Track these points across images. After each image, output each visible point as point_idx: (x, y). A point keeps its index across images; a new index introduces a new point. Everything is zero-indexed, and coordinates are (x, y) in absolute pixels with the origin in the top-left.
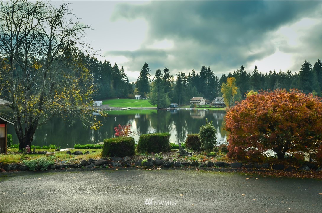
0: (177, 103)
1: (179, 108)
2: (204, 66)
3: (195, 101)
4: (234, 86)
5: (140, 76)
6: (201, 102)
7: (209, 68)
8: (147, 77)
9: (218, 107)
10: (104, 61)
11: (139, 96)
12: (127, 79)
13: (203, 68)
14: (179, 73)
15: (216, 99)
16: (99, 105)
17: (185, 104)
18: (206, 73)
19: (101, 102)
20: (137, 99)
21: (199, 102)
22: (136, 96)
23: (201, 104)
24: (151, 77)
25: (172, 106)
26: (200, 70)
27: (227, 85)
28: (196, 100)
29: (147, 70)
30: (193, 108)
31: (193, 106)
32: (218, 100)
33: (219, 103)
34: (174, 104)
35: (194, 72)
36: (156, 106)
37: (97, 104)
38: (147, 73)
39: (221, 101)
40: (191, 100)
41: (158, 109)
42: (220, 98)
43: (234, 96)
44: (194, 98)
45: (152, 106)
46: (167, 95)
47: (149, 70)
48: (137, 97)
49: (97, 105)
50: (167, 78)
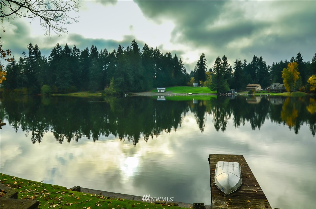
0: (235, 89)
1: (236, 94)
2: (256, 56)
3: (251, 88)
4: (296, 71)
5: (196, 66)
6: (257, 88)
7: (261, 58)
8: (204, 66)
9: (277, 93)
10: (166, 52)
11: (197, 84)
12: (185, 69)
13: (255, 58)
14: (237, 60)
15: (273, 85)
16: (163, 91)
17: (242, 90)
18: (258, 62)
19: (165, 89)
20: (195, 86)
21: (255, 88)
22: (193, 84)
23: (257, 90)
24: (207, 66)
25: (231, 92)
26: (252, 60)
27: (288, 70)
28: (253, 87)
29: (204, 60)
30: (252, 93)
31: (251, 92)
32: (275, 86)
33: (276, 88)
34: (232, 90)
35: (246, 61)
36: (216, 92)
37: (161, 90)
38: (204, 63)
39: (278, 87)
40: (247, 87)
41: (218, 94)
42: (277, 84)
43: (295, 81)
44: (250, 85)
45: (212, 92)
46: (226, 82)
47: (206, 60)
48: (195, 85)
49: (161, 92)
50: (225, 66)
